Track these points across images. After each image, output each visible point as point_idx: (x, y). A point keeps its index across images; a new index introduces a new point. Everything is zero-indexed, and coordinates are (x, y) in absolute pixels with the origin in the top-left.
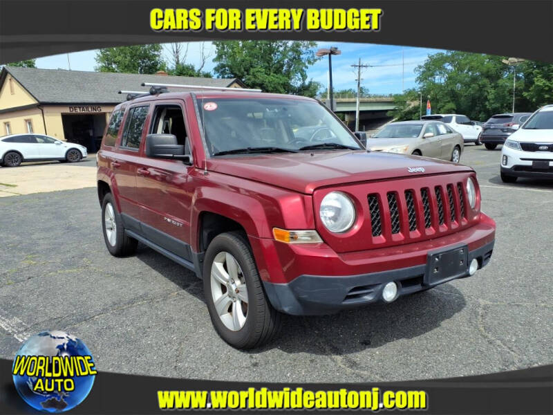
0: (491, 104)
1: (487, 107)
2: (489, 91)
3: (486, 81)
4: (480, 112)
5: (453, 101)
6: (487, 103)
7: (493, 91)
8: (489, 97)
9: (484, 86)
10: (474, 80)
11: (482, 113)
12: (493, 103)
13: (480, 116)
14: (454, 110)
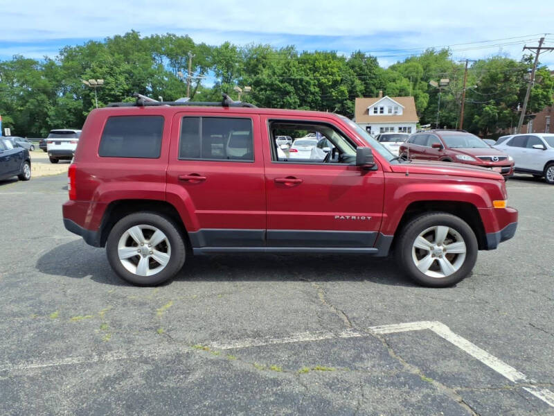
0: (52, 120)
1: (49, 123)
2: (49, 107)
3: (43, 97)
4: (40, 128)
5: (8, 114)
6: (48, 119)
7: (52, 108)
8: (50, 113)
9: (43, 101)
10: (31, 95)
11: (43, 129)
12: (54, 120)
13: (42, 132)
14: (11, 123)
